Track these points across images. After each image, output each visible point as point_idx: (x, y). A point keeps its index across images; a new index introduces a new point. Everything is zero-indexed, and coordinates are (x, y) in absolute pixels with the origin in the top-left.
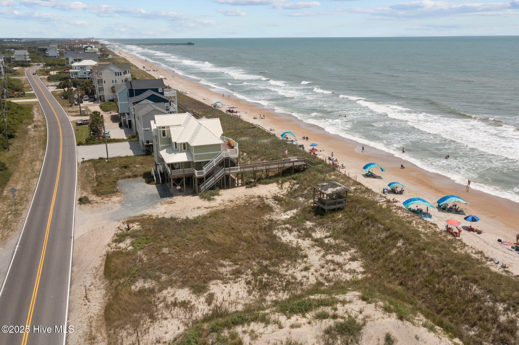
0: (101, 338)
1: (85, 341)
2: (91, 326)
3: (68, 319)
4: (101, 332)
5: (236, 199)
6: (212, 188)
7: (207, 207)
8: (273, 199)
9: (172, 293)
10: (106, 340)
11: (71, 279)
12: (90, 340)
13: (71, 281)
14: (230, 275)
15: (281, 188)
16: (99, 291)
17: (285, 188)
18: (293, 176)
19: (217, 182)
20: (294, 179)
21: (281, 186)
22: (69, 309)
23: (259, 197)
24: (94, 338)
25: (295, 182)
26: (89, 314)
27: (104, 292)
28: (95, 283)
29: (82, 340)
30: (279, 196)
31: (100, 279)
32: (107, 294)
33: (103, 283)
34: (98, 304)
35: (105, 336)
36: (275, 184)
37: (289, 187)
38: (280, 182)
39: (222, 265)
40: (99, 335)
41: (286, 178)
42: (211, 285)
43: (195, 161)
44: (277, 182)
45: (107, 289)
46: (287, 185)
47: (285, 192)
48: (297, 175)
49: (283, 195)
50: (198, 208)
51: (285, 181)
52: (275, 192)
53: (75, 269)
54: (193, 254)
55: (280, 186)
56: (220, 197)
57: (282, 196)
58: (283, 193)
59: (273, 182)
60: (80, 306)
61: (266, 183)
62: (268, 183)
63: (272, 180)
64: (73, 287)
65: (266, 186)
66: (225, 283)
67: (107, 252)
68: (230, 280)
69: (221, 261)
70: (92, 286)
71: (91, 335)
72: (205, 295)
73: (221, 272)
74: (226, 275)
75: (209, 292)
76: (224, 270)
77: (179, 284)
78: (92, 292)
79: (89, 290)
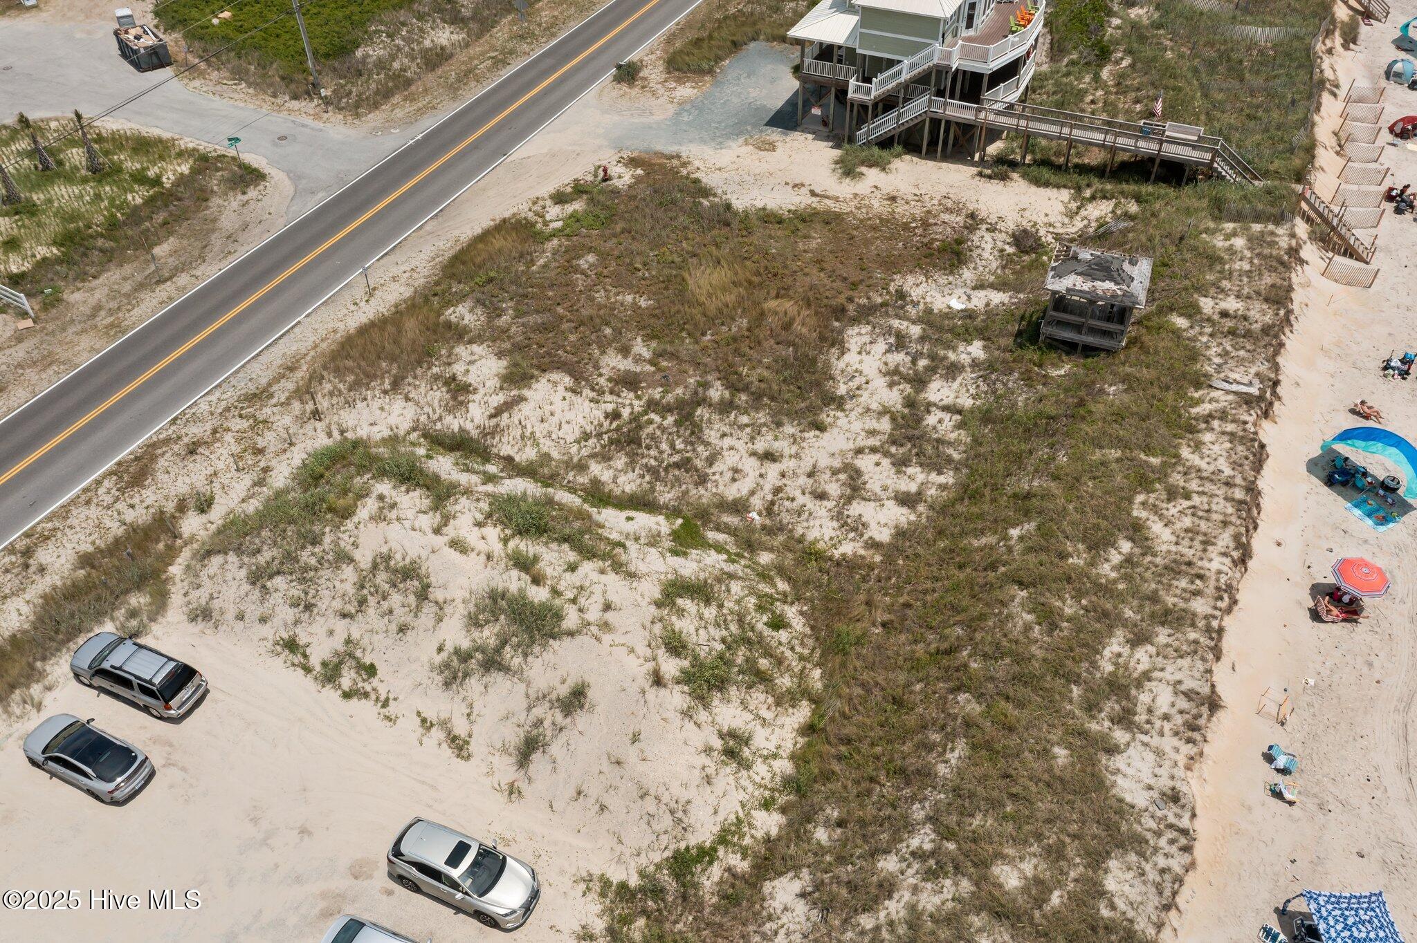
0: (301, 374)
1: (280, 366)
2: (316, 346)
3: (307, 316)
4: (313, 364)
5: (910, 197)
6: (885, 143)
7: (818, 191)
8: (1013, 235)
9: (476, 357)
11: (400, 243)
12: (287, 368)
14: (610, 380)
15: (1071, 215)
16: (402, 289)
17: (1084, 219)
18: (1143, 188)
19: (902, 128)
20: (1138, 199)
21: (1079, 208)
22: (329, 298)
23: (972, 216)
24: (294, 369)
25: (1133, 208)
26: (339, 324)
27: (408, 294)
28: (419, 269)
29: (280, 362)
30: (1042, 232)
31: (434, 267)
32: (407, 300)
34: (371, 313)
35: (309, 374)
36: (1066, 194)
38: (1088, 193)
39: (625, 351)
40: (305, 368)
42: (543, 381)
43: (858, 51)
44: (1079, 190)
45: (419, 291)
46: (1100, 210)
47: (1074, 230)
48: (1153, 189)
49: (1058, 238)
50: (795, 186)
51: (1105, 197)
52: (1041, 220)
53: (428, 228)
54: (618, 294)
55: (1074, 205)
56: (883, 175)
57: (1050, 239)
58: (1061, 231)
59: (1065, 187)
60: (349, 301)
61: (1038, 182)
62: (1047, 184)
63: (1063, 180)
64: (384, 260)
66: (574, 391)
67: (514, 215)
68: (593, 389)
69: (639, 339)
70: (407, 275)
71: (298, 361)
72: (513, 393)
73: (602, 364)
74: (600, 375)
75: (525, 392)
76: (613, 362)
77: (507, 345)
78: (393, 286)
79: (394, 279)
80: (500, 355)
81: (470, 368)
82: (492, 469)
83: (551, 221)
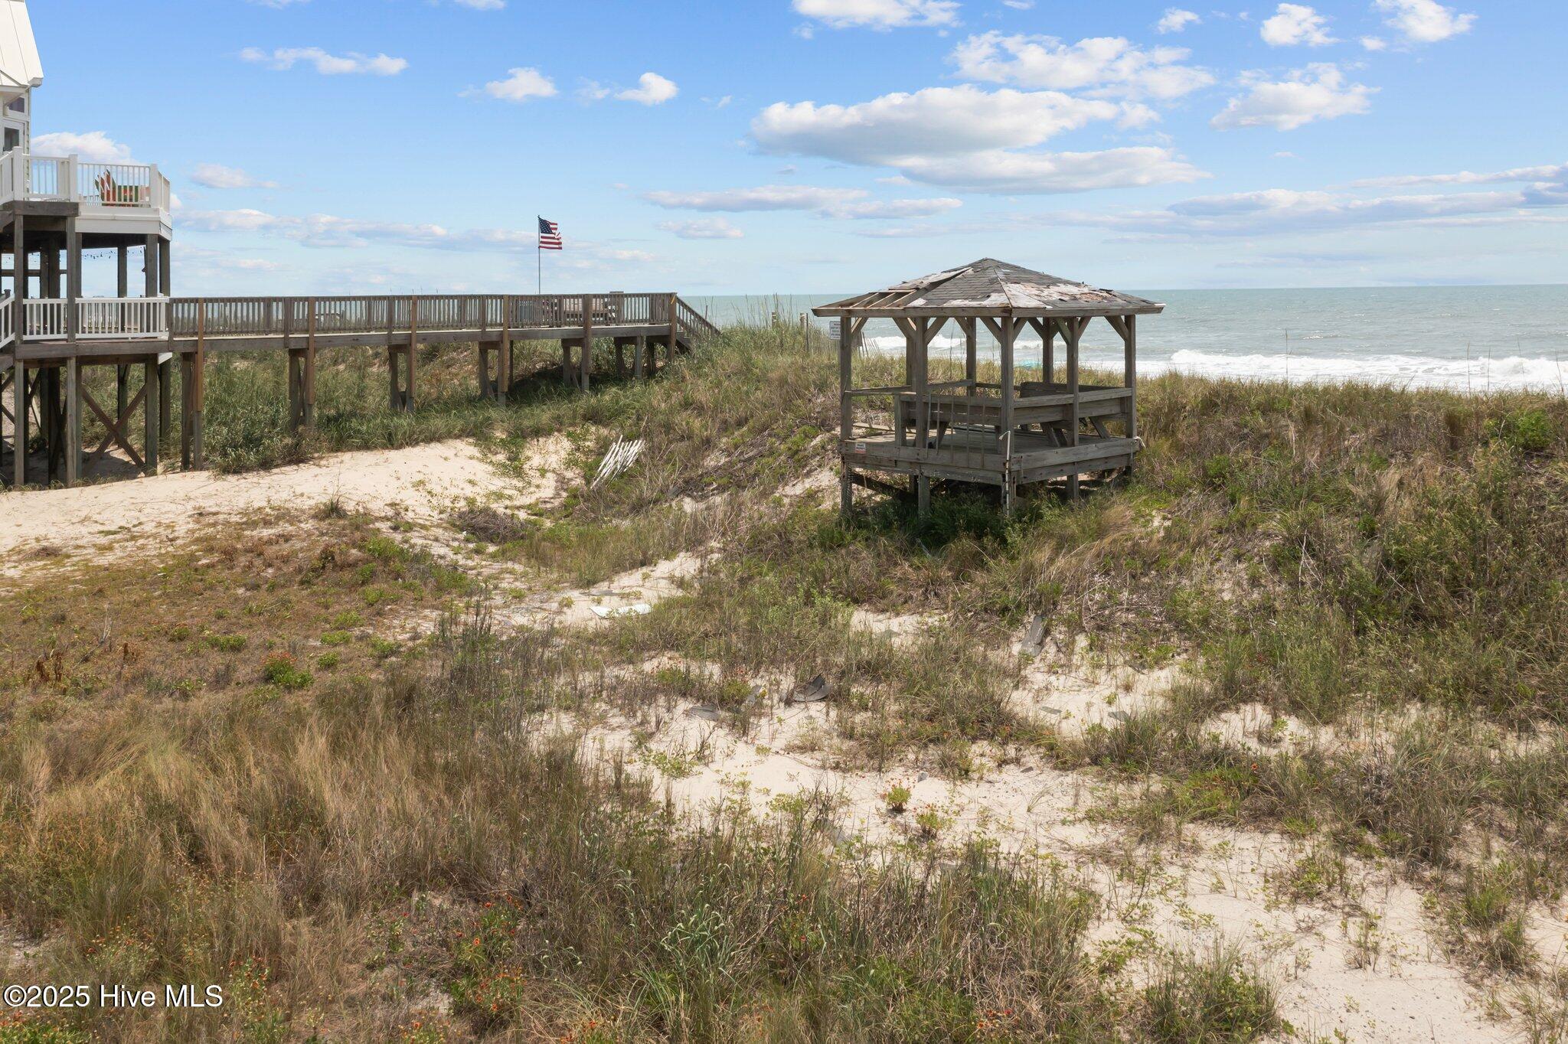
17: (543, 472)
18: (587, 400)
36: (465, 448)
37: (570, 463)
38: (502, 435)
41: (544, 414)
44: (478, 434)
48: (610, 395)
51: (538, 432)
59: (449, 436)
61: (391, 441)
62: (411, 441)
63: (438, 423)
65: (393, 454)
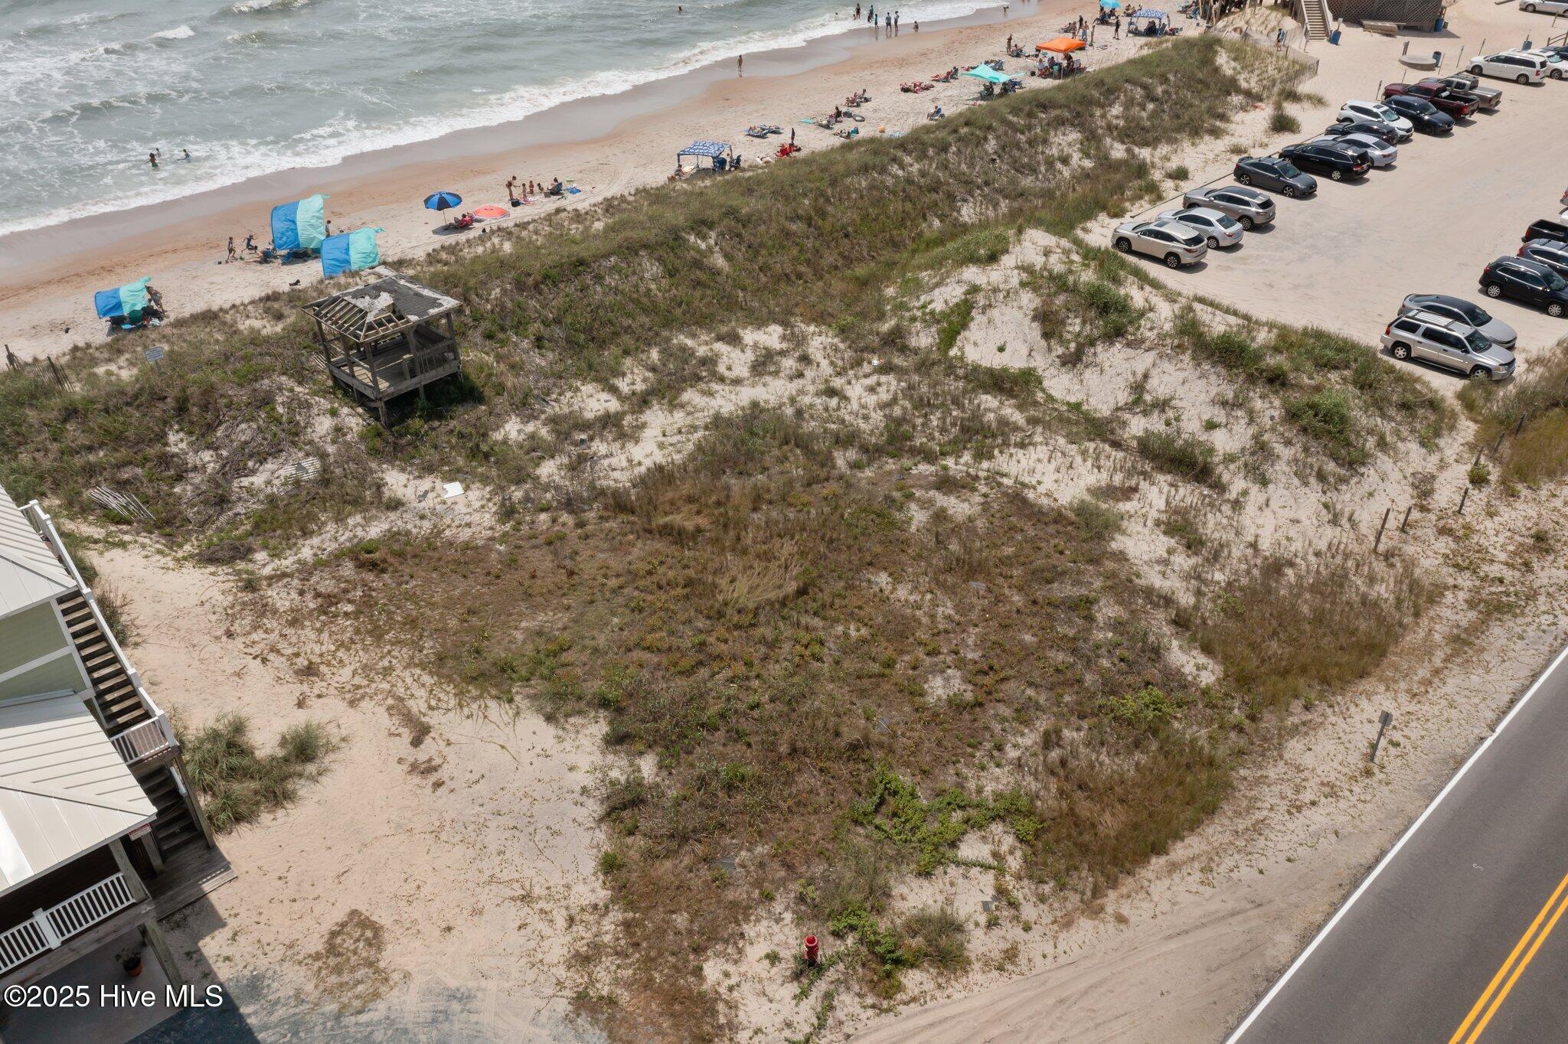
0: (1437, 627)
1: (1483, 650)
2: (1437, 672)
4: (1425, 640)
10: (1432, 613)
11: (1345, 898)
12: (1470, 644)
13: (1356, 885)
16: (1308, 760)
22: (1456, 770)
24: (1456, 639)
26: (1412, 708)
27: (1294, 747)
28: (1283, 806)
29: (1486, 656)
31: (1252, 805)
32: (1294, 731)
33: (1261, 780)
34: (1357, 718)
35: (1424, 622)
40: (1437, 637)
45: (1272, 745)
60: (1411, 757)
64: (1369, 852)
67: (1067, 923)
68: (1000, 484)
69: (913, 529)
70: (1307, 796)
71: (1456, 653)
72: (1104, 506)
73: (978, 509)
74: (985, 496)
75: (1088, 498)
76: (959, 507)
77: (1110, 565)
78: (1329, 771)
79: (1331, 791)
80: (1121, 557)
81: (1165, 555)
82: (1137, 426)
83: (986, 867)
